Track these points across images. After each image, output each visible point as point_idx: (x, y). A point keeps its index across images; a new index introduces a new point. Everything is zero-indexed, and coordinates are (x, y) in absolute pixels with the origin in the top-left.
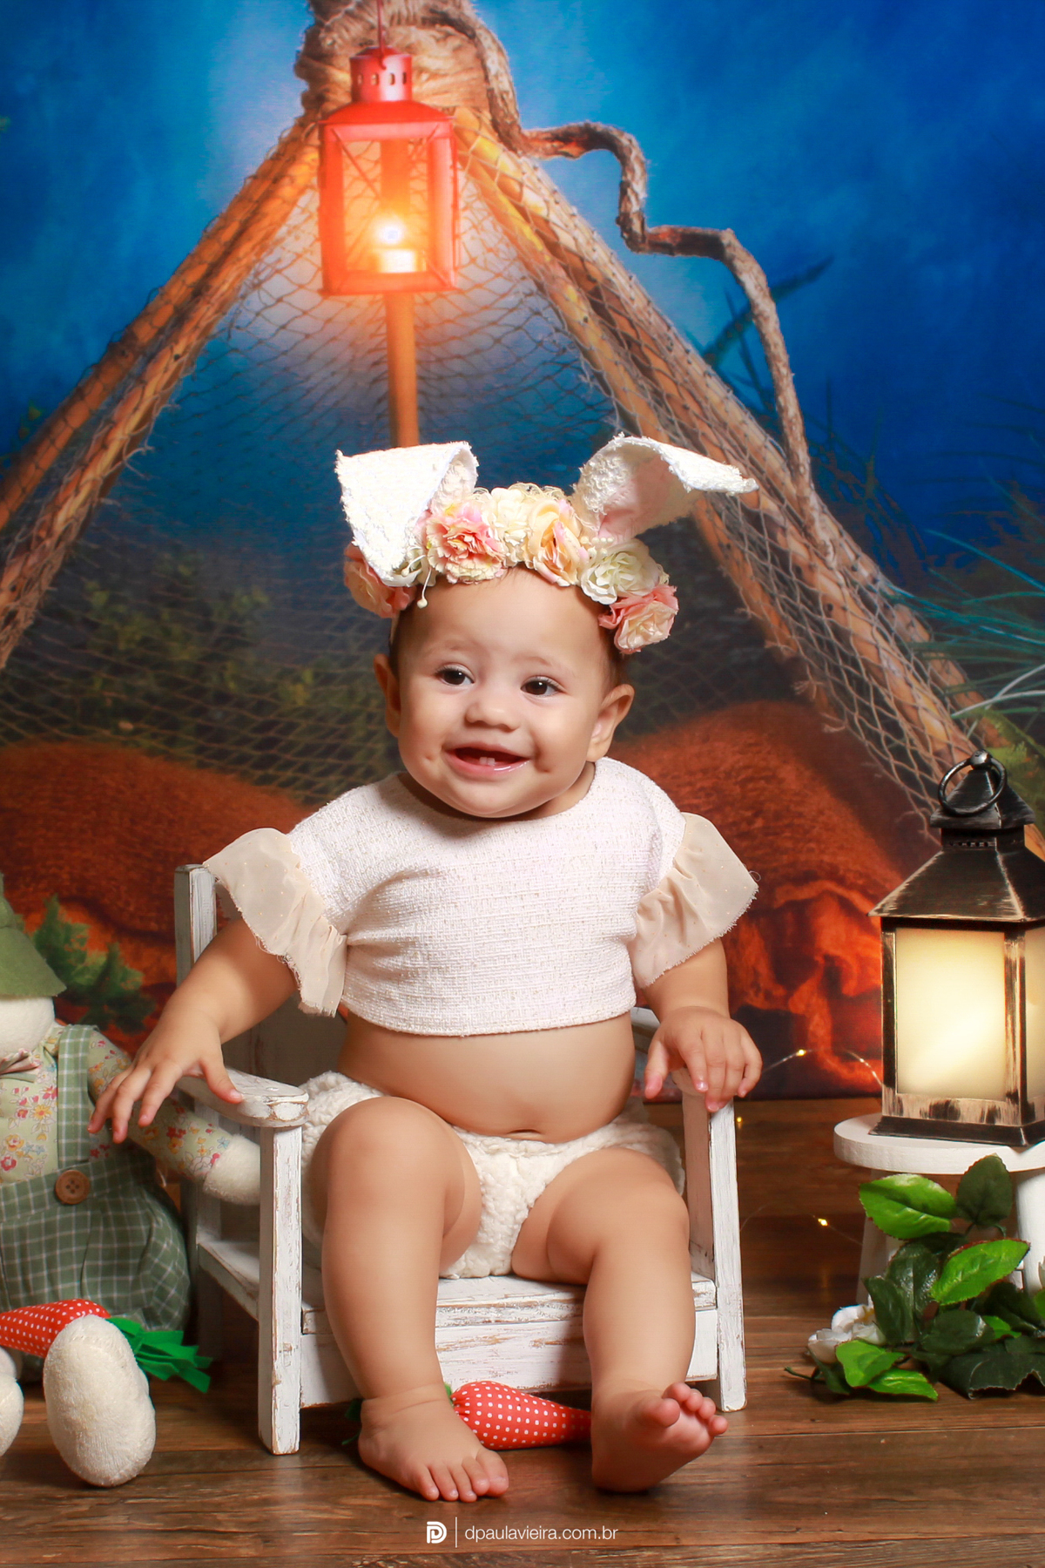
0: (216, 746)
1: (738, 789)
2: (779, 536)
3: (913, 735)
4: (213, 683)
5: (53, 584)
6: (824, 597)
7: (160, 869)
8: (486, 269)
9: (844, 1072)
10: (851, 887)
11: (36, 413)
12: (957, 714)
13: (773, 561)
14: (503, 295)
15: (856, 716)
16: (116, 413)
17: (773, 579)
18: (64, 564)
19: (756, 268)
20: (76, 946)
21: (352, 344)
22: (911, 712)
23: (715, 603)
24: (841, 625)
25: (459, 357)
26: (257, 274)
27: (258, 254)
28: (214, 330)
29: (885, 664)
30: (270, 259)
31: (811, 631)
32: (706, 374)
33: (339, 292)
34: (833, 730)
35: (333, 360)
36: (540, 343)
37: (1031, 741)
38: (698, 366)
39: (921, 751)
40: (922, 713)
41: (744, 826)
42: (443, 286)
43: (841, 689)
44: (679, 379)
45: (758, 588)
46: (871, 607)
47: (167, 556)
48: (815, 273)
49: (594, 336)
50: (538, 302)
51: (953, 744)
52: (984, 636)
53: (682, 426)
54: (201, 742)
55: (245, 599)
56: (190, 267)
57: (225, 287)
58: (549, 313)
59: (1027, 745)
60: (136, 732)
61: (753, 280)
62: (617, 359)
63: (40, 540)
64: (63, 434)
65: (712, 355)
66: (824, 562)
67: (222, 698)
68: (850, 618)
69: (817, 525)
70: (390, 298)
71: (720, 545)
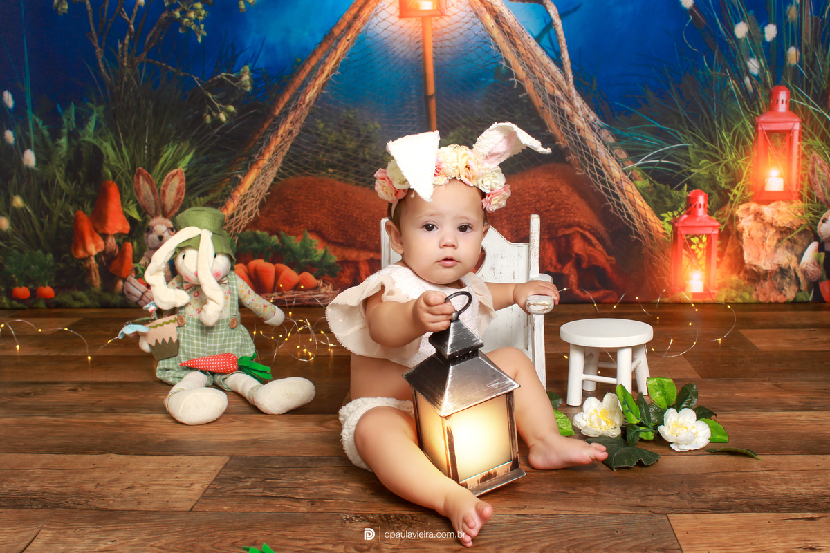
0: (362, 178)
1: (545, 194)
2: (561, 104)
3: (608, 176)
4: (361, 156)
5: (305, 121)
6: (577, 126)
7: (342, 220)
8: (457, 8)
9: (582, 295)
10: (585, 230)
11: (299, 60)
12: (624, 169)
13: (559, 113)
14: (464, 17)
15: (588, 169)
16: (327, 60)
17: (559, 120)
18: (309, 114)
19: (554, 7)
20: (314, 247)
21: (410, 35)
22: (608, 168)
23: (538, 128)
24: (583, 136)
25: (448, 40)
26: (376, 10)
27: (377, 3)
28: (361, 31)
29: (598, 150)
30: (380, 5)
31: (572, 138)
32: (536, 46)
33: (405, 17)
34: (580, 174)
35: (403, 41)
36: (477, 35)
37: (651, 179)
38: (533, 43)
39: (611, 181)
40: (612, 169)
41: (547, 208)
42: (442, 14)
43: (583, 159)
44: (526, 47)
45: (554, 123)
46: (594, 130)
47: (345, 111)
48: (575, 9)
49: (496, 32)
50: (476, 20)
51: (623, 179)
52: (634, 140)
53: (527, 64)
54: (357, 176)
55: (372, 126)
56: (352, 8)
57: (365, 15)
58: (480, 24)
59: (649, 180)
60: (334, 173)
61: (553, 12)
62: (504, 40)
63: (301, 105)
64: (308, 68)
65: (538, 39)
66: (577, 114)
67: (364, 161)
68: (586, 134)
69: (575, 100)
70: (423, 19)
71: (540, 107)
